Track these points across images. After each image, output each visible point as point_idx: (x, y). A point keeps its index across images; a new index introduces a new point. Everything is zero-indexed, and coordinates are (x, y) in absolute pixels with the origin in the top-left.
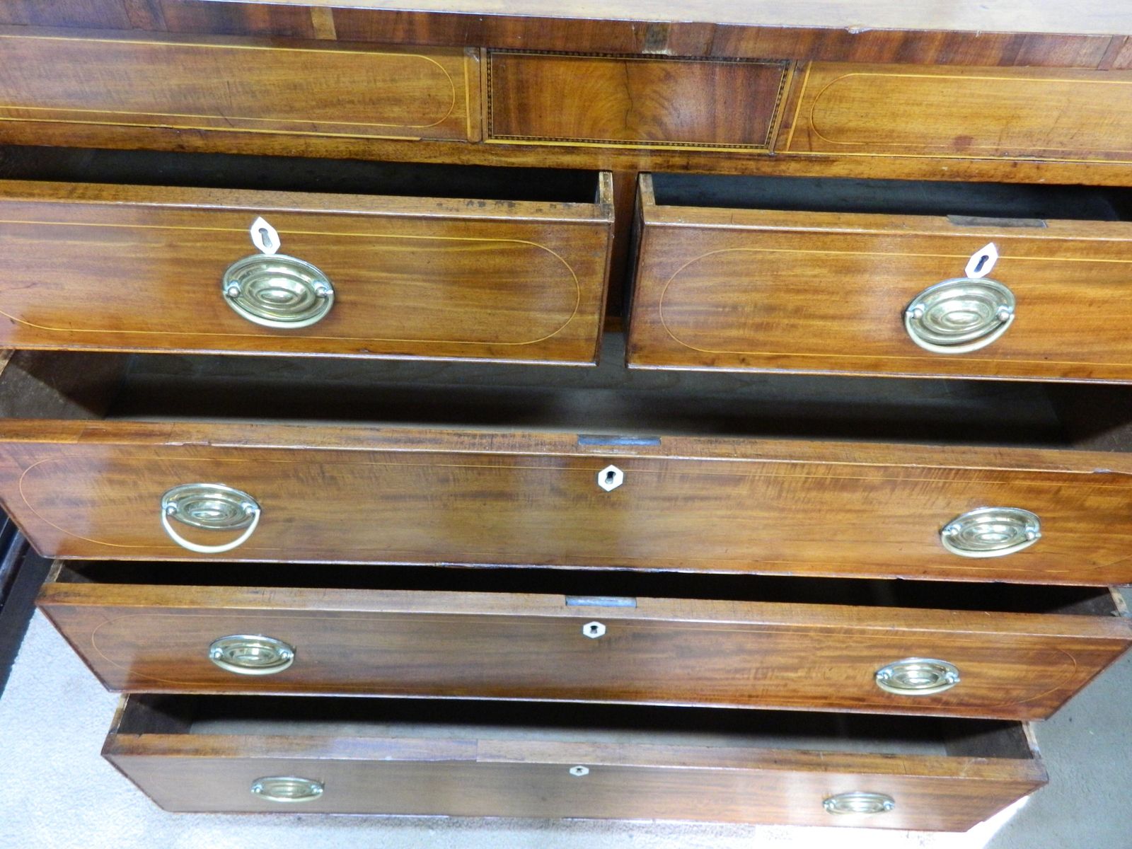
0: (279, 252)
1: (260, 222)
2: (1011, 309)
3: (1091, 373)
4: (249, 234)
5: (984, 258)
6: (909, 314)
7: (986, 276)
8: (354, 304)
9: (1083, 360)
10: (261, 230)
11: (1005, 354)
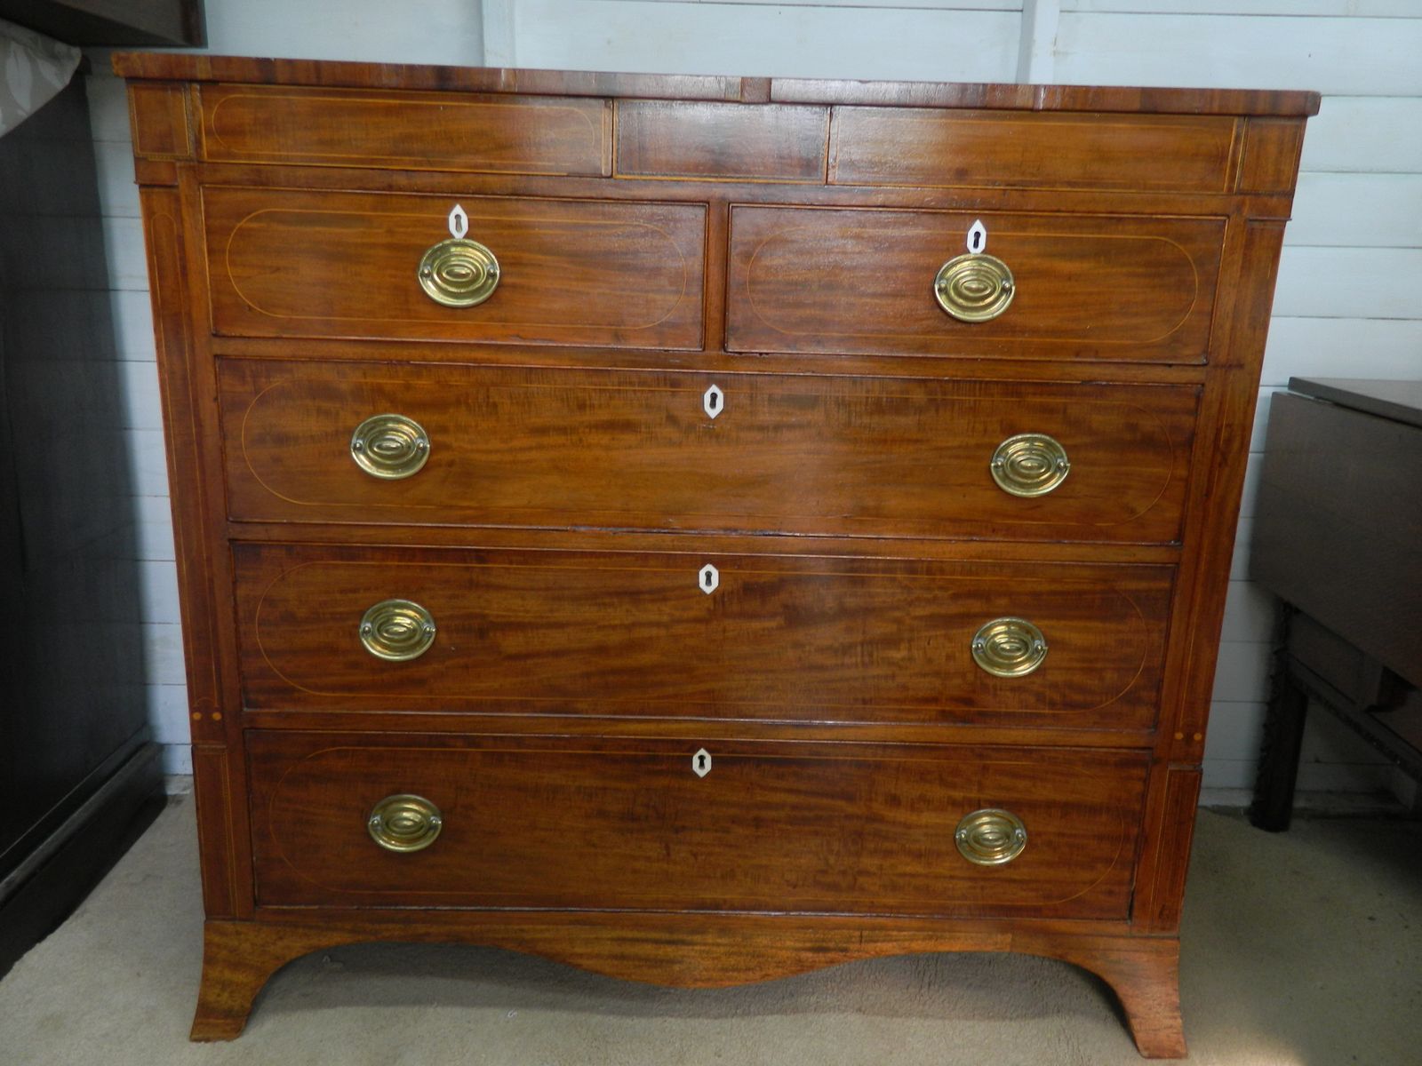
0: (466, 236)
1: (458, 210)
2: (1012, 282)
3: (1097, 352)
4: (446, 221)
5: (977, 235)
6: (936, 287)
7: (983, 252)
8: (514, 286)
9: (1085, 337)
10: (458, 217)
11: (1023, 332)
